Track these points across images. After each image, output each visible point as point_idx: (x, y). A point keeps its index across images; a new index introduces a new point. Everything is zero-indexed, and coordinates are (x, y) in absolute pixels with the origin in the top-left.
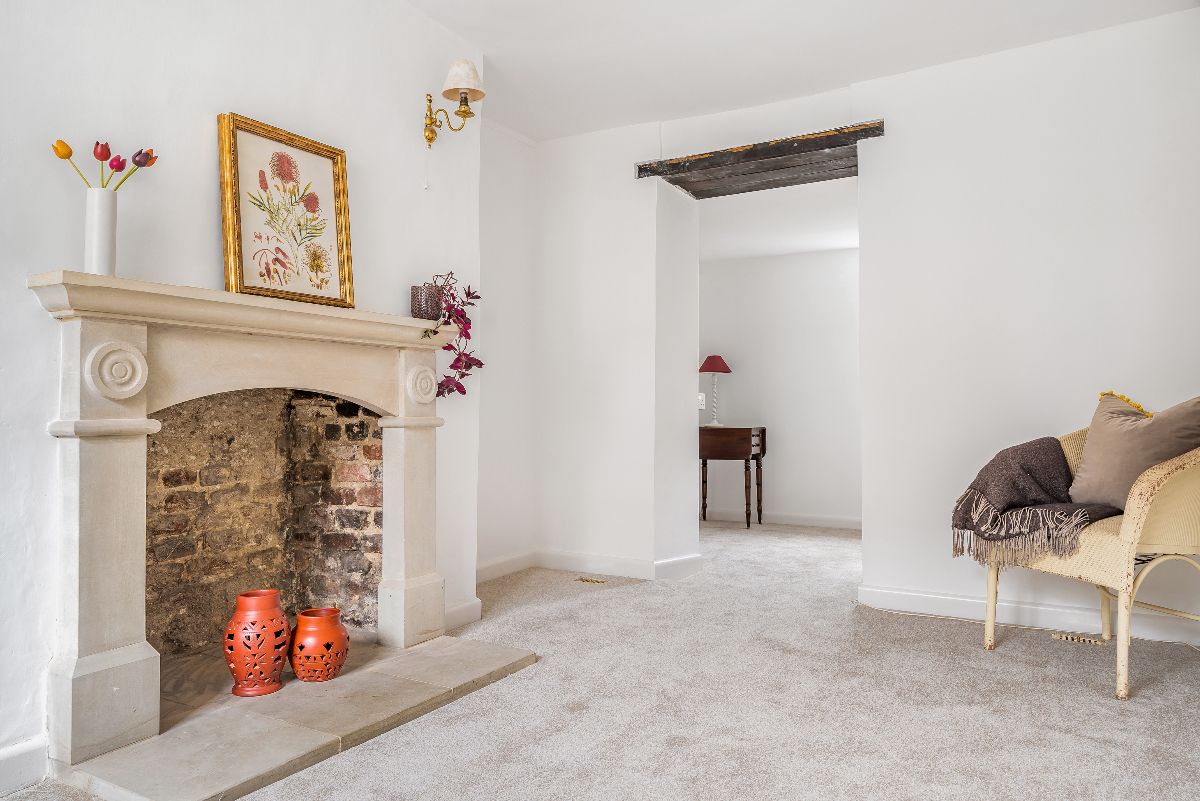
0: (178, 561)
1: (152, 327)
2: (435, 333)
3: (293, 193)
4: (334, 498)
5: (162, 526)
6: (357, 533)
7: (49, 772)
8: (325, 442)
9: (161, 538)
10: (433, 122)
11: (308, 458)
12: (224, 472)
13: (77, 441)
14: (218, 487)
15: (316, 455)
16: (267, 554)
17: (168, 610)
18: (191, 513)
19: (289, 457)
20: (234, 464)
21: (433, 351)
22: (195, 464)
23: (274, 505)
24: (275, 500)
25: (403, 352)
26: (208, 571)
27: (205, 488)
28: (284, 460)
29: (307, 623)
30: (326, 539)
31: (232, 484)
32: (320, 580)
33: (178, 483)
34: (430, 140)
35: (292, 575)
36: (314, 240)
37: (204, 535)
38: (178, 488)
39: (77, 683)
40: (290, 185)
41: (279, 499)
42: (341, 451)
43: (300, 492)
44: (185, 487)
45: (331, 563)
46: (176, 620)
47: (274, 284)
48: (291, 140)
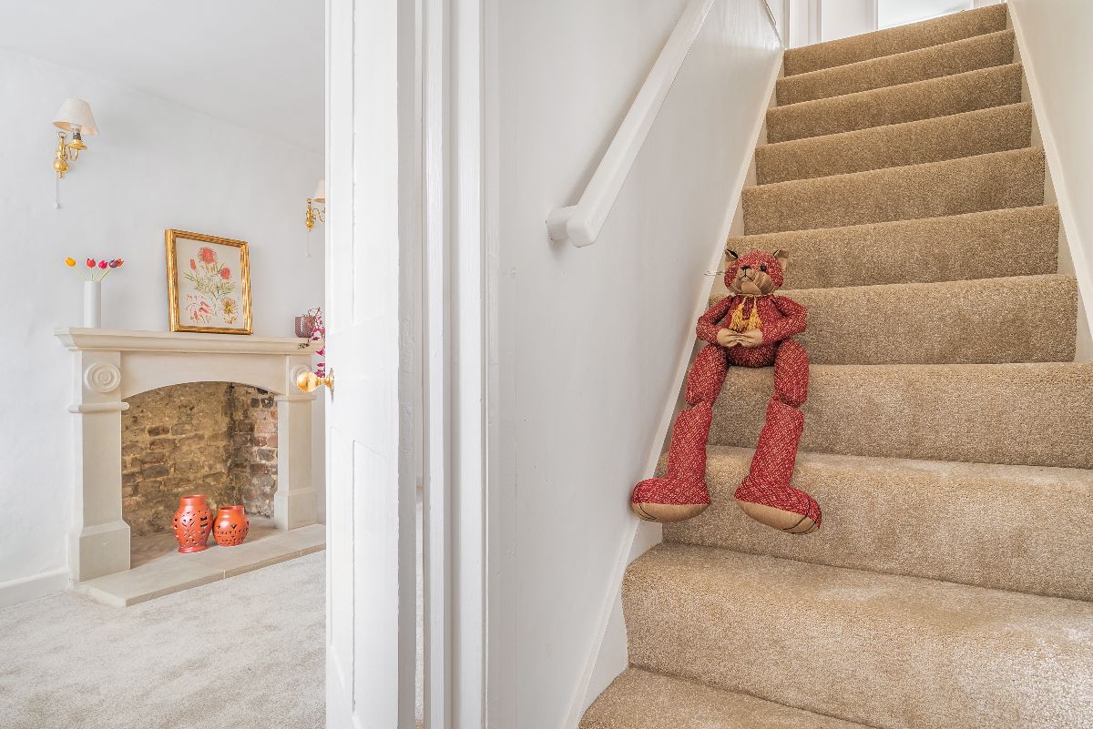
0: (158, 479)
1: (123, 353)
2: (307, 345)
3: (213, 269)
4: (255, 442)
5: (148, 459)
6: (268, 463)
7: (69, 585)
8: (251, 409)
9: (147, 466)
10: (312, 217)
11: (242, 418)
12: (187, 427)
13: (81, 415)
14: (184, 436)
15: (246, 417)
16: (217, 476)
17: (152, 508)
18: (166, 451)
19: (231, 417)
20: (194, 422)
21: (309, 355)
22: (169, 422)
23: (221, 446)
24: (222, 443)
25: (288, 358)
26: (177, 485)
27: (175, 437)
28: (227, 420)
29: (224, 514)
30: (253, 467)
31: (192, 434)
32: (248, 491)
33: (158, 434)
34: (310, 226)
35: (233, 488)
36: (228, 295)
37: (175, 464)
38: (158, 437)
39: (82, 540)
40: (212, 265)
41: (224, 443)
42: (258, 414)
43: (237, 439)
44: (162, 436)
45: (255, 481)
46: (156, 513)
47: (201, 324)
48: (211, 240)
